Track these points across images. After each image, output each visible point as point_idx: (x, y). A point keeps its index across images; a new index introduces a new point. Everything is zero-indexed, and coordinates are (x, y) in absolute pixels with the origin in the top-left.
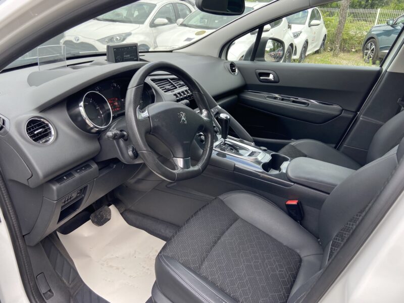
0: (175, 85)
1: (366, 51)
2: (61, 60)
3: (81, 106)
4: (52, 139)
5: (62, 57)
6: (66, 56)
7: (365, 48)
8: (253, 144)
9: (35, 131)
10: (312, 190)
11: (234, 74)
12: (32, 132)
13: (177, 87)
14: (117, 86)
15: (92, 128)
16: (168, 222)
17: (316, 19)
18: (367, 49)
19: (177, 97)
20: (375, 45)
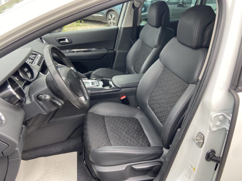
0: (32, 58)
8: (87, 79)
10: (126, 89)
11: (44, 43)
19: (39, 65)
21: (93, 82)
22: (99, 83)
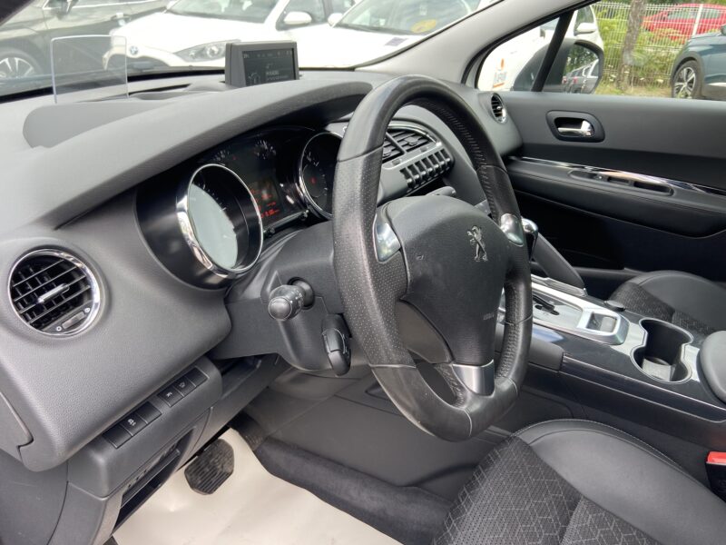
0: (400, 145)
1: (677, 84)
2: (116, 82)
3: (182, 210)
4: (93, 315)
5: (118, 75)
6: (126, 73)
7: (676, 77)
9: (41, 292)
11: (500, 120)
12: (32, 299)
13: (404, 149)
14: (269, 147)
15: (210, 273)
16: (366, 474)
17: (586, 21)
18: (681, 80)
19: (408, 176)
20: (697, 73)
21: (601, 317)
22: (624, 332)
